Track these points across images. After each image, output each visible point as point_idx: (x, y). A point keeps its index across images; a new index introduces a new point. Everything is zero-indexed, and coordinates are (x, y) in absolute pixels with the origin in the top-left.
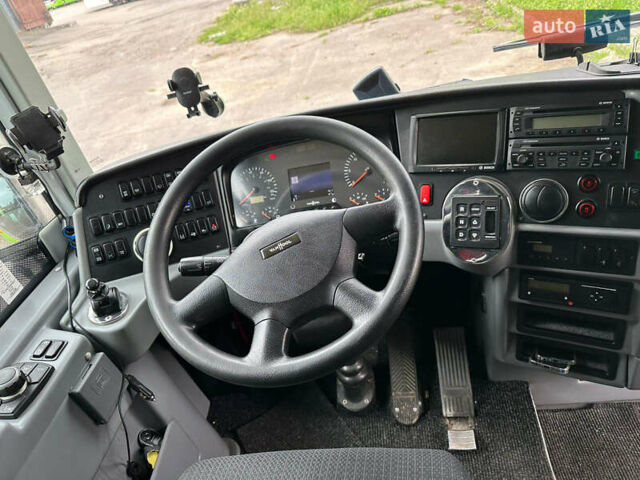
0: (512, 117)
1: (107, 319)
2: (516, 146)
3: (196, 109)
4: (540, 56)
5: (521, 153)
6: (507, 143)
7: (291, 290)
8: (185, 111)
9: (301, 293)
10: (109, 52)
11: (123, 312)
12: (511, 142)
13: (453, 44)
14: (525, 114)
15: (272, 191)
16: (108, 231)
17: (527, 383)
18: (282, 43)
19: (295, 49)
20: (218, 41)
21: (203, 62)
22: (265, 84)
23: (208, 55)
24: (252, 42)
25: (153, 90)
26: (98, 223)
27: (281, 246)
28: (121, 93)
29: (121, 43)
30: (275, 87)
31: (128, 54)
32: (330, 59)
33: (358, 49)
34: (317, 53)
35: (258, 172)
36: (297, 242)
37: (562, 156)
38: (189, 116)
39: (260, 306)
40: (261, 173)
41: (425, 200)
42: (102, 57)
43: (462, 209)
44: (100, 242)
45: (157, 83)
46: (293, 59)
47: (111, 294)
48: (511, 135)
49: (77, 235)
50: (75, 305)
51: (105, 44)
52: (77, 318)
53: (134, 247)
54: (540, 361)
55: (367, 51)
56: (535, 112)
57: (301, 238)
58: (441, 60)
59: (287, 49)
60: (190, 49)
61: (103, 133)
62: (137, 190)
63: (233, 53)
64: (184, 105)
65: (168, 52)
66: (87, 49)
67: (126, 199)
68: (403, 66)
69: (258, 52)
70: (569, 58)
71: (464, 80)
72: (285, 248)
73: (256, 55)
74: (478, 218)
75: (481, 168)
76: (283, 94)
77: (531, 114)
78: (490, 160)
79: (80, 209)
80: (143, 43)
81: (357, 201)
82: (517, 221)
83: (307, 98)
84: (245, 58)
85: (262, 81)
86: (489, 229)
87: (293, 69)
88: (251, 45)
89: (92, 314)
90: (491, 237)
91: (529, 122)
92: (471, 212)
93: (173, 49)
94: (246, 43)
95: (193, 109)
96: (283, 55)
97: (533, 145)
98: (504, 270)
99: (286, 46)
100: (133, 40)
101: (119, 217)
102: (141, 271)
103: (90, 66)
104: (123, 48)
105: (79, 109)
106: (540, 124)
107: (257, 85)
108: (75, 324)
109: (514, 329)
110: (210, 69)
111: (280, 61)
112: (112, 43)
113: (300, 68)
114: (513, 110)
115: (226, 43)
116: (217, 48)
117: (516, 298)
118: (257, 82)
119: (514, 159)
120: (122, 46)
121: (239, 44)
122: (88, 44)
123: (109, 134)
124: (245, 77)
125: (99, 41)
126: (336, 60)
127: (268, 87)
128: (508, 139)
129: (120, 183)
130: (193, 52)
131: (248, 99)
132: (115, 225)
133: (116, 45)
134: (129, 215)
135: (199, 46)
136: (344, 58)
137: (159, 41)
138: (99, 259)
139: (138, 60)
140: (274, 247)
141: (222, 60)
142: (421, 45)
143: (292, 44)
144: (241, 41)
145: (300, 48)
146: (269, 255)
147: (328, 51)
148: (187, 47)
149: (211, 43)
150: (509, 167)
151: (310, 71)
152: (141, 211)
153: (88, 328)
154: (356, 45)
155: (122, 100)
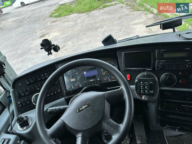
0: (156, 53)
1: (24, 128)
2: (158, 63)
3: (51, 52)
4: (161, 28)
5: (160, 65)
6: (155, 61)
7: (88, 125)
8: (47, 53)
9: (92, 126)
10: (22, 21)
11: (30, 124)
12: (157, 61)
13: (127, 15)
14: (161, 52)
15: (78, 77)
16: (23, 96)
17: (162, 130)
18: (75, 16)
19: (79, 19)
20: (56, 17)
21: (51, 23)
22: (71, 30)
23: (53, 21)
24: (66, 17)
25: (36, 33)
26: (19, 93)
27: (84, 107)
28: (26, 34)
29: (25, 18)
30: (74, 31)
31: (28, 22)
32: (90, 21)
33: (98, 18)
34: (86, 19)
35: (73, 71)
36: (89, 105)
37: (174, 66)
38: (48, 55)
39: (78, 132)
40: (74, 71)
41: (129, 79)
42: (19, 23)
43: (141, 82)
44: (20, 100)
45: (37, 31)
46: (79, 21)
47: (25, 119)
48: (156, 59)
49: (12, 98)
50: (13, 123)
51: (20, 19)
52: (14, 128)
53: (32, 100)
54: (168, 127)
55: (101, 18)
56: (164, 51)
57: (91, 104)
58: (124, 21)
59: (77, 18)
60: (47, 20)
61: (21, 48)
62: (32, 81)
63: (60, 20)
64: (46, 51)
65: (41, 21)
66: (14, 21)
67: (28, 85)
68: (112, 23)
69: (68, 20)
70: (170, 29)
71: (137, 36)
72: (85, 108)
73: (67, 21)
74: (147, 86)
75: (147, 69)
76: (77, 33)
77: (163, 52)
78: (149, 67)
79: (13, 89)
80: (32, 18)
81: (106, 79)
82: (160, 87)
83: (84, 34)
84: (64, 22)
85: (70, 29)
86: (151, 89)
87: (79, 25)
88: (66, 18)
89: (19, 127)
90: (152, 92)
91: (162, 55)
92: (144, 83)
93: (42, 20)
94: (64, 17)
95: (49, 52)
96: (76, 21)
97: (164, 62)
98: (156, 101)
99: (76, 18)
100: (29, 17)
101: (27, 91)
102: (35, 108)
103: (16, 26)
104: (26, 20)
105: (13, 40)
106: (166, 55)
107: (69, 30)
108: (13, 131)
109: (159, 118)
110: (54, 26)
111: (75, 22)
112: (23, 18)
113: (82, 24)
114: (156, 51)
115: (58, 17)
116: (55, 19)
117: (159, 109)
118: (69, 29)
119: (158, 67)
120: (26, 19)
121: (62, 17)
122: (15, 19)
123: (23, 48)
124: (64, 28)
125: (18, 18)
126: (92, 21)
127: (72, 31)
128: (155, 60)
129: (26, 79)
130: (48, 20)
131: (66, 35)
132: (25, 94)
133: (24, 19)
134: (30, 90)
135: (50, 18)
136: (95, 21)
137: (37, 17)
138: (20, 106)
139: (31, 23)
140: (81, 108)
141: (57, 22)
142: (118, 16)
143: (78, 17)
144: (62, 16)
145: (81, 18)
146: (80, 111)
147: (89, 19)
148: (46, 19)
149: (54, 17)
150: (156, 69)
151: (84, 25)
152: (34, 88)
153: (18, 132)
154: (98, 17)
155: (26, 37)
